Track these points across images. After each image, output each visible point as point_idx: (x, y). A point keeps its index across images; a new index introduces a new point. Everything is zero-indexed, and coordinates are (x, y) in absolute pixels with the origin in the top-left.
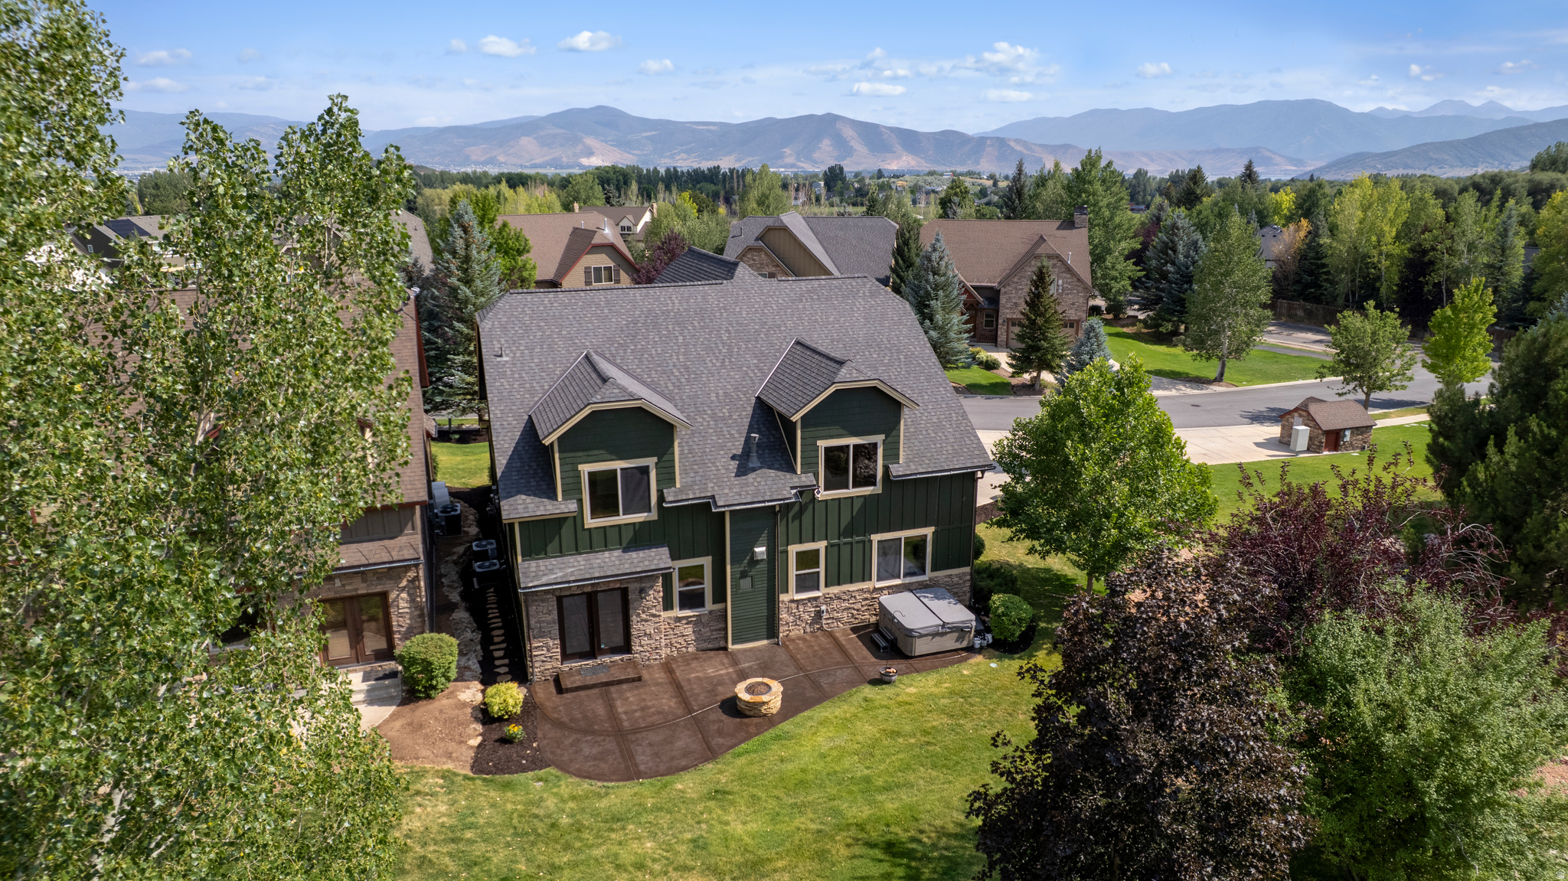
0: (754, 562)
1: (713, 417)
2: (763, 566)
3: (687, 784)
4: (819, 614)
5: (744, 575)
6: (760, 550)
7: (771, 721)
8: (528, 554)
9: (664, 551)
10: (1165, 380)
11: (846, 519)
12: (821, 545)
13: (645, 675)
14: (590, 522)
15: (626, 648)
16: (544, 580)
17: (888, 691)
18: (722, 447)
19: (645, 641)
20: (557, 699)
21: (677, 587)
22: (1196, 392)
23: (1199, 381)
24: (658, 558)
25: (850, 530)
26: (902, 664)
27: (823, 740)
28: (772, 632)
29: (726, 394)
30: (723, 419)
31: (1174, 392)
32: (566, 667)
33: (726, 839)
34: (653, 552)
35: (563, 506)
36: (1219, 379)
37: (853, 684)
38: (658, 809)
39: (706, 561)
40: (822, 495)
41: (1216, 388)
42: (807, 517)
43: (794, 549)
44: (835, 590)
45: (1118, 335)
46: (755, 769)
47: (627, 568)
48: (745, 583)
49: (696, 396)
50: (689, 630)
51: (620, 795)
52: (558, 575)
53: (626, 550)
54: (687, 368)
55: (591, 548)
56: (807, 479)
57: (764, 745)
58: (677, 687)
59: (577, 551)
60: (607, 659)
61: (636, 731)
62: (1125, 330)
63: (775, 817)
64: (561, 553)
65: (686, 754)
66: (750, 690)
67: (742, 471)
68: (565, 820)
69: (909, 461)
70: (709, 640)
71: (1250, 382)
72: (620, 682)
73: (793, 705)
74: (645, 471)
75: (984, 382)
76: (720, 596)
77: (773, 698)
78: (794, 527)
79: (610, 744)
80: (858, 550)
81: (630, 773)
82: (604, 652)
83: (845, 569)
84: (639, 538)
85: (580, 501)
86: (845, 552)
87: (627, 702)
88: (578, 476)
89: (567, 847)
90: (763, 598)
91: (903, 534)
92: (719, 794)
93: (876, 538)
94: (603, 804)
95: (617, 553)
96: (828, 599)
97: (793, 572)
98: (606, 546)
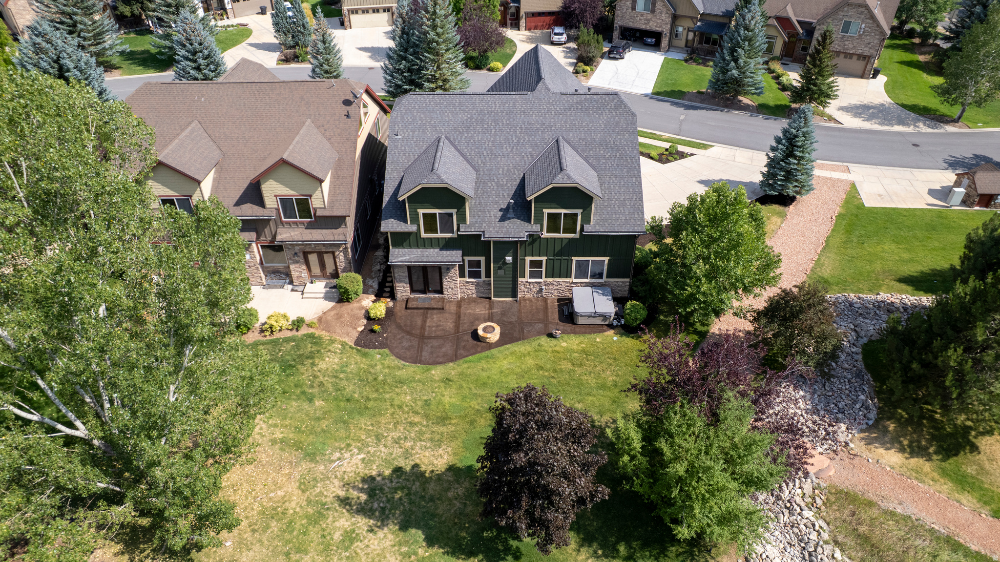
0: (505, 263)
1: (497, 184)
2: (511, 266)
3: (437, 372)
4: (541, 290)
5: (500, 268)
6: (509, 259)
7: (491, 346)
8: (394, 246)
9: (460, 252)
10: (913, 115)
11: (558, 248)
12: (544, 259)
13: (447, 307)
14: (423, 235)
15: (441, 292)
16: (400, 259)
18: (497, 203)
19: (450, 290)
20: (404, 312)
21: (467, 269)
22: (930, 130)
23: (942, 119)
24: (455, 256)
25: (561, 253)
27: (505, 364)
28: (514, 294)
29: (508, 170)
30: (502, 185)
31: (910, 129)
32: (412, 296)
33: (440, 403)
34: (454, 252)
35: (410, 227)
36: (955, 121)
37: (539, 334)
38: (419, 381)
39: (482, 259)
40: (545, 235)
41: (950, 128)
42: (536, 245)
43: (528, 259)
44: (550, 280)
45: (910, 64)
46: (469, 371)
47: (439, 259)
48: (501, 272)
49: (492, 170)
50: (473, 288)
51: (410, 370)
52: (407, 258)
53: (441, 249)
54: (491, 151)
55: (425, 247)
56: (536, 228)
57: (479, 360)
58: (458, 316)
59: (418, 247)
60: (432, 295)
61: (430, 338)
62: (921, 58)
63: (464, 398)
64: (410, 247)
65: (445, 355)
66: (485, 330)
67: (503, 219)
68: (381, 377)
69: (597, 223)
70: (483, 293)
71: (986, 124)
72: (434, 309)
73: (506, 339)
74: (451, 215)
76: (488, 275)
77: (494, 336)
78: (529, 248)
79: (415, 343)
80: (564, 264)
81: (416, 360)
82: (430, 292)
83: (557, 271)
84: (448, 245)
85: (419, 226)
86: (557, 263)
87: (434, 319)
88: (417, 214)
89: (377, 391)
90: (510, 279)
91: (591, 259)
92: (447, 381)
93: (574, 259)
94: (399, 373)
95: (437, 250)
96: (546, 284)
97: (528, 269)
98: (432, 246)
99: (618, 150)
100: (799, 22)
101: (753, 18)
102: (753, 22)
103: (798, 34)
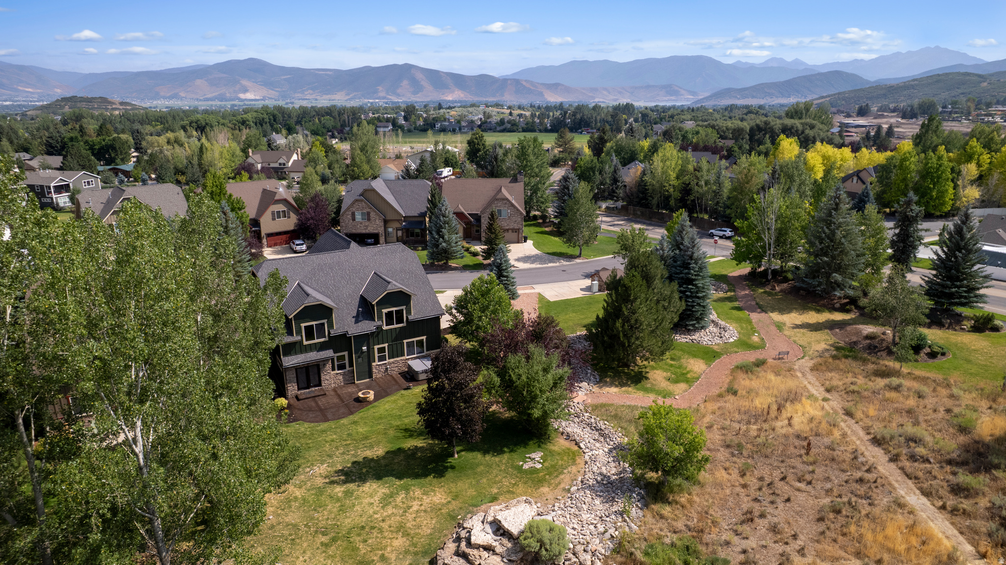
0: (363, 352)
1: (345, 303)
2: (366, 354)
3: (344, 421)
4: (387, 369)
5: (359, 357)
6: (364, 348)
7: (370, 403)
8: (285, 355)
9: (331, 351)
10: (556, 257)
11: (394, 335)
12: (386, 345)
13: (327, 393)
14: (305, 343)
15: (320, 385)
16: (291, 363)
17: (409, 391)
18: (349, 314)
19: (326, 382)
20: (297, 403)
21: (336, 363)
22: (568, 263)
23: (571, 257)
24: (329, 353)
25: (396, 339)
26: (415, 383)
27: (387, 406)
28: (370, 376)
29: (349, 294)
30: (349, 303)
31: (558, 264)
32: (299, 392)
33: (357, 433)
34: (327, 351)
35: (295, 338)
36: (579, 256)
37: (398, 390)
38: (336, 428)
39: (346, 353)
40: (385, 328)
41: (578, 261)
42: (380, 336)
43: (376, 347)
44: (392, 360)
45: (542, 233)
46: (366, 416)
47: (319, 357)
48: (360, 360)
49: (339, 296)
50: (341, 377)
51: (324, 426)
52: (295, 361)
53: (318, 351)
54: (335, 285)
55: (306, 352)
56: (379, 323)
57: (368, 409)
58: (339, 396)
59: (301, 353)
60: (313, 389)
61: (326, 409)
62: (547, 229)
63: (372, 427)
64: (296, 354)
65: (343, 414)
66: (363, 394)
67: (357, 322)
68: (308, 433)
69: (415, 314)
70: (348, 380)
71: (595, 256)
72: (319, 396)
73: (377, 398)
74: (323, 324)
75: (471, 264)
76: (351, 365)
77: (371, 395)
78: (376, 339)
79: (318, 413)
80: (399, 346)
81: (326, 420)
82: (312, 387)
83: (395, 353)
84: (322, 347)
85: (302, 336)
86: (395, 347)
87: (322, 401)
88: (300, 327)
89: (310, 439)
90: (366, 364)
91: (415, 339)
92: (355, 423)
93: (405, 341)
94: (319, 428)
95: (315, 353)
96: (390, 364)
97: (376, 355)
98: (311, 350)
99: (412, 273)
100: (469, 214)
101: (446, 209)
102: (447, 212)
103: (471, 222)
